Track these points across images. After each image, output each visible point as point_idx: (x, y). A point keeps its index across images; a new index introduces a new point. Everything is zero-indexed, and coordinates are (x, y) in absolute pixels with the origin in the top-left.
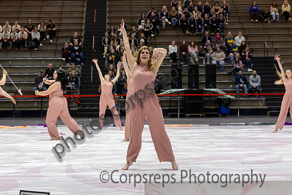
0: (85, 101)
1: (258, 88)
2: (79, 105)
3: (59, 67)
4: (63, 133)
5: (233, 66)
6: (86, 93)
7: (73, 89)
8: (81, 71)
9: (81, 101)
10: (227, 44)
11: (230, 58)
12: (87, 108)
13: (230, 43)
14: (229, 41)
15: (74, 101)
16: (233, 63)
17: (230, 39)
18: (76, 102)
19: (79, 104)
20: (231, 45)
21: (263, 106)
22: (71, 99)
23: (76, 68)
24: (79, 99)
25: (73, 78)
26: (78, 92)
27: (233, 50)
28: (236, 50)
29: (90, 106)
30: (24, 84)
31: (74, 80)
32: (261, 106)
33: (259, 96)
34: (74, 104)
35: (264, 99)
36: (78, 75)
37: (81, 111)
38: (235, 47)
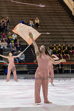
1: (23, 61)
5: (11, 50)
10: (8, 39)
11: (10, 46)
13: (10, 38)
14: (9, 37)
16: (11, 48)
17: (10, 36)
20: (10, 39)
21: (26, 69)
27: (11, 41)
28: (13, 41)
32: (25, 69)
33: (24, 64)
35: (26, 66)
38: (12, 40)
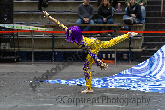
7: (135, 23)
12: (155, 49)
26: (142, 26)
30: (68, 15)
34: (137, 44)
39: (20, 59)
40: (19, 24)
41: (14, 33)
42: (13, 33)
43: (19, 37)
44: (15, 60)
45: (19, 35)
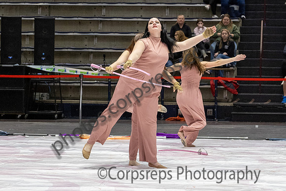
0: (247, 90)
2: (235, 97)
3: (198, 22)
4: (203, 151)
6: (249, 73)
8: (241, 29)
9: (240, 90)
12: (251, 103)
15: (226, 89)
18: (229, 91)
19: (235, 95)
22: (220, 84)
23: (230, 25)
24: (236, 86)
25: (224, 44)
29: (257, 99)
31: (226, 47)
34: (226, 95)
36: (235, 38)
37: (239, 110)
39: (63, 115)
40: (62, 65)
41: (55, 79)
42: (53, 78)
43: (61, 84)
44: (56, 116)
45: (61, 81)
